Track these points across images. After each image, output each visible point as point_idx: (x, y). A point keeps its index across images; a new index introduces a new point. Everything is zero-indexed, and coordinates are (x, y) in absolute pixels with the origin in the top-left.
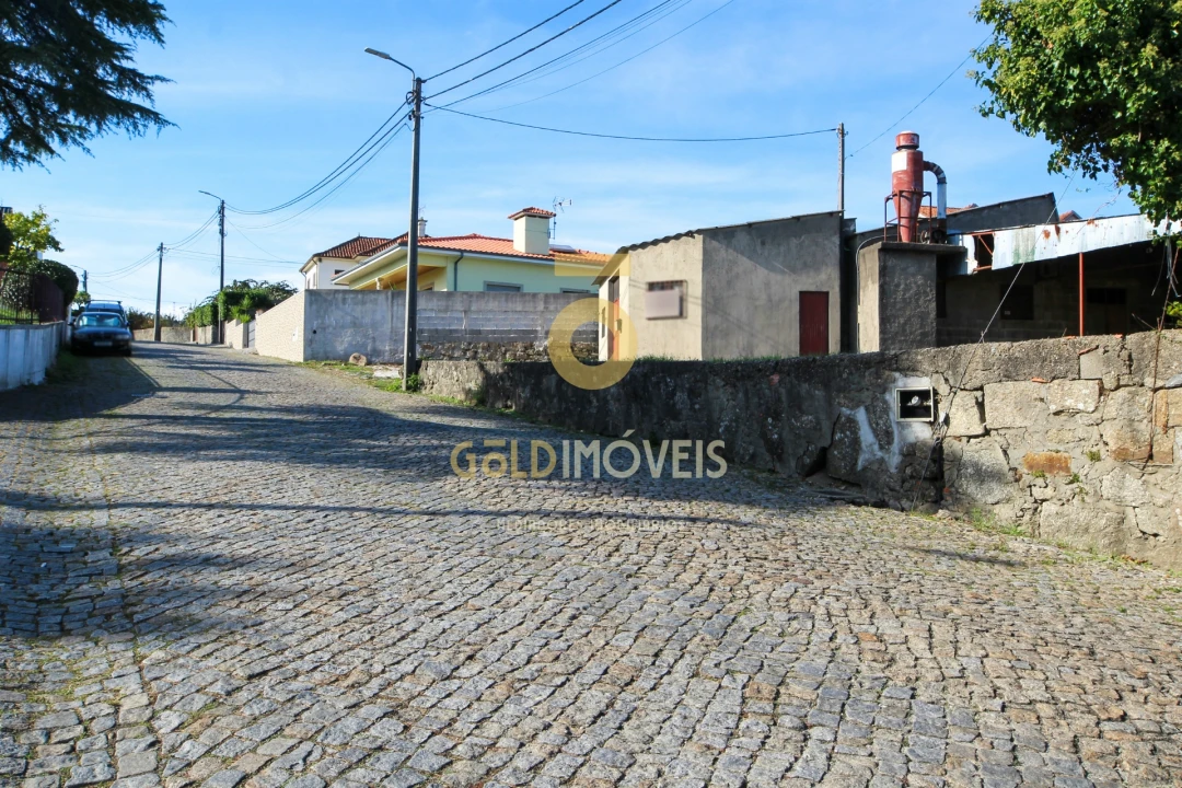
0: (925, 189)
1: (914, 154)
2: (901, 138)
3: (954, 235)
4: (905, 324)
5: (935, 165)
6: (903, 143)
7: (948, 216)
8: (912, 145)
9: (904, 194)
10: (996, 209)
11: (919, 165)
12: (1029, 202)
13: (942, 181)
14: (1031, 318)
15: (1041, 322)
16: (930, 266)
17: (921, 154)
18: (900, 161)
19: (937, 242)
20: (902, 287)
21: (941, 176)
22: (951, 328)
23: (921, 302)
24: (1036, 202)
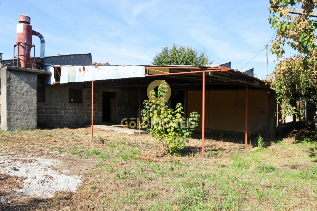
0: (33, 44)
1: (27, 26)
2: (21, 17)
3: (47, 66)
4: (20, 106)
5: (39, 33)
6: (22, 20)
7: (45, 57)
8: (27, 22)
9: (21, 44)
10: (68, 57)
11: (30, 32)
12: (82, 56)
13: (43, 41)
14: (81, 102)
15: (85, 104)
16: (34, 79)
17: (31, 27)
18: (20, 28)
19: (39, 69)
20: (19, 88)
21: (42, 39)
22: (47, 106)
23: (29, 96)
24: (84, 56)
